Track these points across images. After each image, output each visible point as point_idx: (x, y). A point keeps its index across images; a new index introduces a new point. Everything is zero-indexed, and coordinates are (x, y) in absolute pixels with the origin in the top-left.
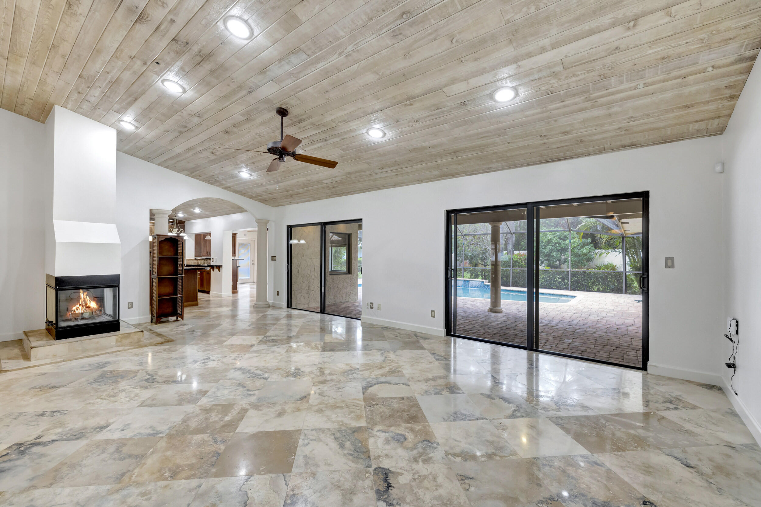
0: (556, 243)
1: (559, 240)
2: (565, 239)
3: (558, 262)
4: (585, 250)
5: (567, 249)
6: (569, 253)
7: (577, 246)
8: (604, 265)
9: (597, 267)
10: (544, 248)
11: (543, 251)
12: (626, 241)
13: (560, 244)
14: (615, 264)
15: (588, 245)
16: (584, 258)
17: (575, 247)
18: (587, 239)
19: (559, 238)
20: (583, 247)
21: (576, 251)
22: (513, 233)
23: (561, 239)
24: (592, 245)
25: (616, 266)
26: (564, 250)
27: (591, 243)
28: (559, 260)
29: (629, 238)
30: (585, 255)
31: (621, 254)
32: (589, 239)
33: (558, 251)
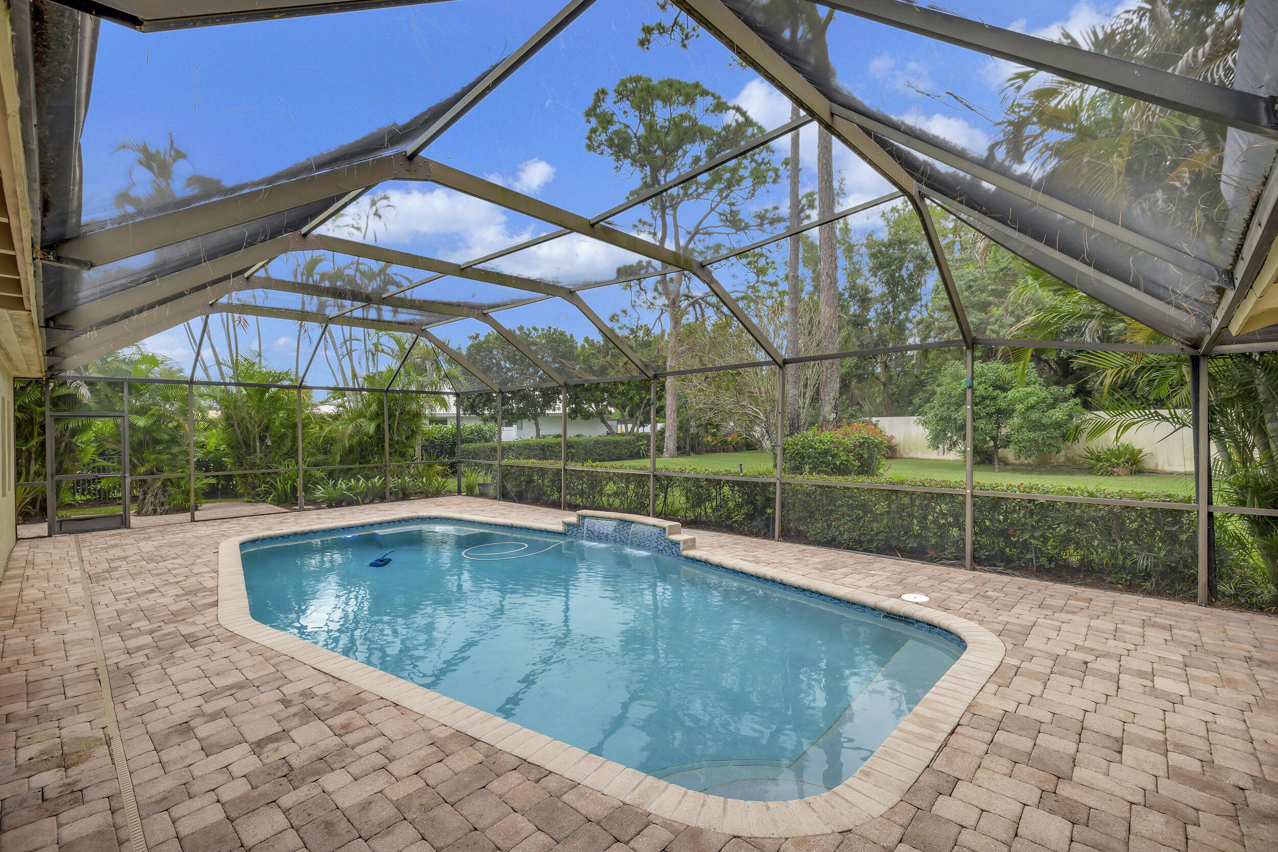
0: (984, 398)
1: (991, 389)
2: (1008, 387)
3: (992, 444)
4: (1058, 414)
5: (1013, 411)
6: (1016, 421)
7: (1038, 403)
8: (1109, 450)
9: (1091, 453)
10: (956, 410)
11: (953, 417)
12: (1210, 374)
13: (994, 399)
14: (1137, 447)
15: (1066, 400)
16: (1057, 433)
17: (1032, 407)
18: (1064, 386)
19: (991, 385)
20: (1053, 406)
21: (1035, 415)
22: (786, 362)
23: (996, 387)
24: (1078, 400)
25: (1140, 451)
26: (1003, 413)
27: (1074, 396)
28: (994, 439)
29: (1221, 362)
30: (1058, 425)
31: (1188, 432)
32: (1071, 385)
33: (990, 415)
